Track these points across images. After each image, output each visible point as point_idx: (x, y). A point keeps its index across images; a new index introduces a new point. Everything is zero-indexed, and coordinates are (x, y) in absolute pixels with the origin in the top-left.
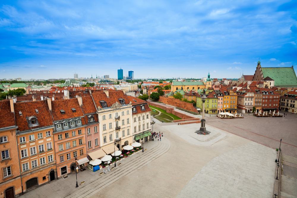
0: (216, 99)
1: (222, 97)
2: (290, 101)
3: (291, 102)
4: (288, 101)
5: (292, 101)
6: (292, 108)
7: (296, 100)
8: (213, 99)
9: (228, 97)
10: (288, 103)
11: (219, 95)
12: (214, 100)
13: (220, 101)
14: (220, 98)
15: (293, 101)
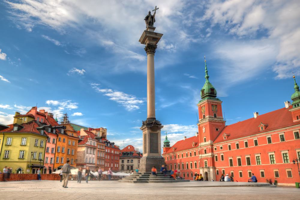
0: (44, 139)
1: (55, 138)
2: (126, 161)
3: (127, 163)
4: (123, 161)
5: (128, 161)
6: (130, 170)
7: (134, 158)
8: (37, 138)
9: (64, 139)
10: (124, 165)
11: (50, 130)
12: (40, 140)
13: (50, 146)
14: (52, 138)
15: (130, 160)
